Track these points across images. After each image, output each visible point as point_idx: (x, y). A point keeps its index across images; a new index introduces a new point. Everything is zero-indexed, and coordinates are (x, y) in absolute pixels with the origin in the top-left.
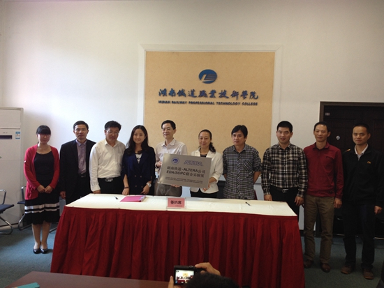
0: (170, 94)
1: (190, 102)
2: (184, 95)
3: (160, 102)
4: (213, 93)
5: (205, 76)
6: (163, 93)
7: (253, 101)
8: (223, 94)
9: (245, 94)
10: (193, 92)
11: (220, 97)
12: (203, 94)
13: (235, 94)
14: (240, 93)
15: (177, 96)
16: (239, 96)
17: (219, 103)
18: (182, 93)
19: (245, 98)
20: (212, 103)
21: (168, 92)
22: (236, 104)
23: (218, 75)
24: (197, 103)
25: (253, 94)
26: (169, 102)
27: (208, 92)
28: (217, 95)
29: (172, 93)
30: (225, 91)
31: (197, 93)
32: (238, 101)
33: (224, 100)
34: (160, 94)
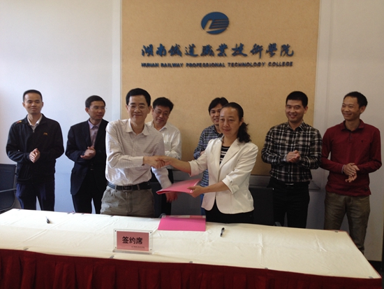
0: (158, 53)
1: (187, 65)
2: (180, 54)
3: (144, 65)
4: (223, 48)
5: (210, 23)
6: (148, 51)
7: (286, 59)
8: (238, 50)
9: (272, 48)
10: (192, 48)
11: (234, 55)
12: (207, 51)
13: (257, 50)
14: (266, 48)
15: (168, 55)
16: (264, 52)
17: (233, 65)
18: (175, 51)
19: (272, 55)
20: (221, 65)
21: (155, 50)
22: (259, 65)
23: (231, 20)
24: (200, 65)
25: (285, 49)
26: (156, 65)
27: (215, 48)
28: (229, 52)
29: (162, 51)
30: (242, 46)
31: (198, 51)
32: (261, 61)
33: (239, 59)
34: (143, 54)
